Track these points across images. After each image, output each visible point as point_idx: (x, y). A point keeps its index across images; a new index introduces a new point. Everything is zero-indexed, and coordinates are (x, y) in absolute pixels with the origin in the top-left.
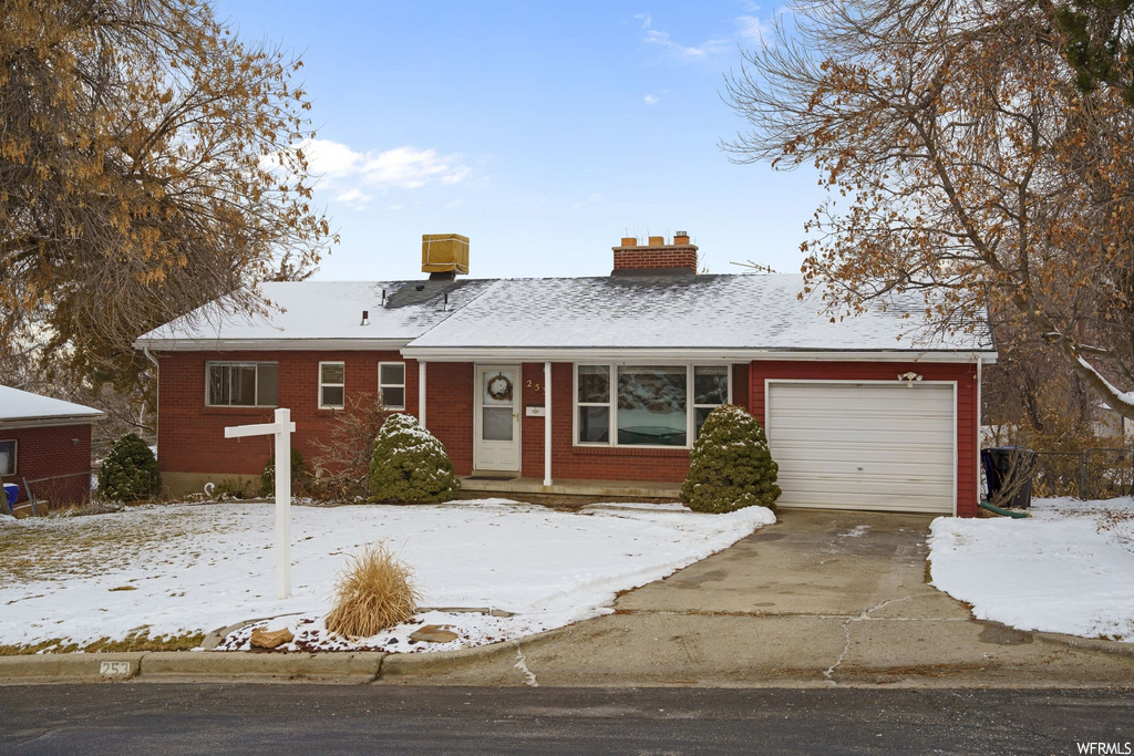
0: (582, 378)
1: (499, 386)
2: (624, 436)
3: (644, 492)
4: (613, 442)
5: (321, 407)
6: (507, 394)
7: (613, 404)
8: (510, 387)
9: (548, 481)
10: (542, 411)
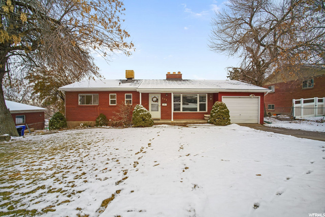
0: (174, 97)
1: (155, 99)
2: (184, 109)
3: (195, 121)
4: (181, 111)
5: (110, 104)
6: (157, 101)
7: (181, 103)
8: (157, 99)
9: (172, 120)
10: (166, 105)
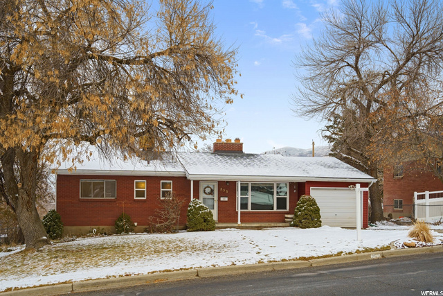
1: (208, 190)
2: (254, 207)
3: (273, 225)
4: (250, 209)
5: (135, 198)
6: (212, 192)
7: (249, 196)
9: (239, 222)
10: (226, 199)
